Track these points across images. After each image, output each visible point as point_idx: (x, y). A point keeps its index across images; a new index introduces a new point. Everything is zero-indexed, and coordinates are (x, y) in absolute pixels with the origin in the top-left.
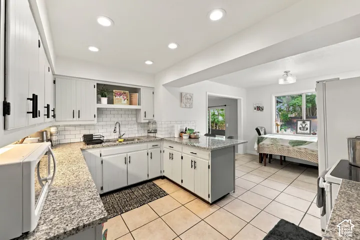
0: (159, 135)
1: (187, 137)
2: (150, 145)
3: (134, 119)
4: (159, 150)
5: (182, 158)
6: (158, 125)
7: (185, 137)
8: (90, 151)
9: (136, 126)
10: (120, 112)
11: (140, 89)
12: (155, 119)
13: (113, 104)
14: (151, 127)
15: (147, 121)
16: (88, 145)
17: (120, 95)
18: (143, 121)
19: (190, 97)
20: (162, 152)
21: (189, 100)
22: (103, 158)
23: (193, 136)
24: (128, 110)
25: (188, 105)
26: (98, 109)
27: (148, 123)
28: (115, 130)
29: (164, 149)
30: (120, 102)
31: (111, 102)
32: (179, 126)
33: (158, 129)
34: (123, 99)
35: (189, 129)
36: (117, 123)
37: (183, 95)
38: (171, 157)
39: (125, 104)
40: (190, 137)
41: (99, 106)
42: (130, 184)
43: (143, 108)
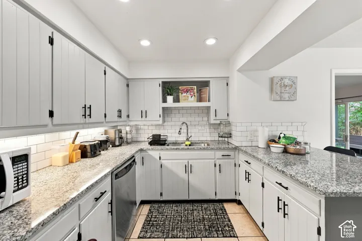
0: (235, 141)
1: (281, 150)
2: (219, 154)
3: (206, 119)
4: (232, 162)
5: (263, 185)
6: (233, 128)
7: (276, 148)
8: (151, 153)
9: (207, 127)
10: (189, 111)
11: (209, 81)
12: (231, 119)
13: (179, 102)
14: (224, 130)
15: (218, 122)
16: (151, 145)
17: (187, 91)
18: (212, 122)
19: (290, 83)
20: (237, 166)
21: (287, 88)
22: (163, 162)
23: (291, 148)
24: (198, 108)
25: (286, 96)
26: (163, 108)
27: (219, 124)
28: (179, 132)
29: (240, 162)
30: (186, 99)
31: (177, 100)
32: (267, 129)
33: (233, 133)
34: (190, 96)
35: (285, 137)
36: (183, 123)
37: (275, 81)
38: (247, 177)
39: (192, 101)
40: (285, 151)
41: (165, 105)
42: (191, 198)
43: (213, 104)
